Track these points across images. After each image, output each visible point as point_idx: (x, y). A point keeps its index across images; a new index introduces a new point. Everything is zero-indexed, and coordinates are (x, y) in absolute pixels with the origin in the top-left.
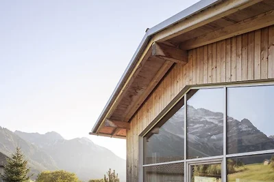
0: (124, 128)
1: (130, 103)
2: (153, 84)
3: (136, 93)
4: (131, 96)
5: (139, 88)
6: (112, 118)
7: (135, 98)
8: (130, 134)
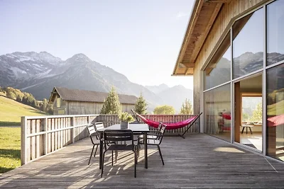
0: (191, 67)
1: (194, 48)
2: (208, 29)
3: (197, 39)
4: (194, 42)
5: (199, 35)
6: (183, 62)
7: (197, 43)
8: (196, 70)
